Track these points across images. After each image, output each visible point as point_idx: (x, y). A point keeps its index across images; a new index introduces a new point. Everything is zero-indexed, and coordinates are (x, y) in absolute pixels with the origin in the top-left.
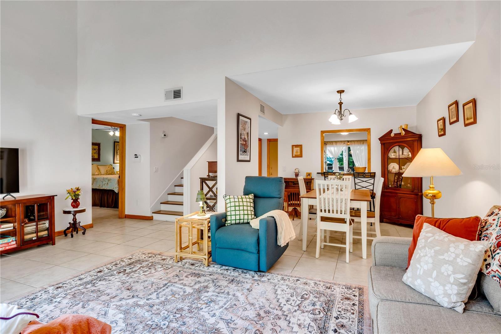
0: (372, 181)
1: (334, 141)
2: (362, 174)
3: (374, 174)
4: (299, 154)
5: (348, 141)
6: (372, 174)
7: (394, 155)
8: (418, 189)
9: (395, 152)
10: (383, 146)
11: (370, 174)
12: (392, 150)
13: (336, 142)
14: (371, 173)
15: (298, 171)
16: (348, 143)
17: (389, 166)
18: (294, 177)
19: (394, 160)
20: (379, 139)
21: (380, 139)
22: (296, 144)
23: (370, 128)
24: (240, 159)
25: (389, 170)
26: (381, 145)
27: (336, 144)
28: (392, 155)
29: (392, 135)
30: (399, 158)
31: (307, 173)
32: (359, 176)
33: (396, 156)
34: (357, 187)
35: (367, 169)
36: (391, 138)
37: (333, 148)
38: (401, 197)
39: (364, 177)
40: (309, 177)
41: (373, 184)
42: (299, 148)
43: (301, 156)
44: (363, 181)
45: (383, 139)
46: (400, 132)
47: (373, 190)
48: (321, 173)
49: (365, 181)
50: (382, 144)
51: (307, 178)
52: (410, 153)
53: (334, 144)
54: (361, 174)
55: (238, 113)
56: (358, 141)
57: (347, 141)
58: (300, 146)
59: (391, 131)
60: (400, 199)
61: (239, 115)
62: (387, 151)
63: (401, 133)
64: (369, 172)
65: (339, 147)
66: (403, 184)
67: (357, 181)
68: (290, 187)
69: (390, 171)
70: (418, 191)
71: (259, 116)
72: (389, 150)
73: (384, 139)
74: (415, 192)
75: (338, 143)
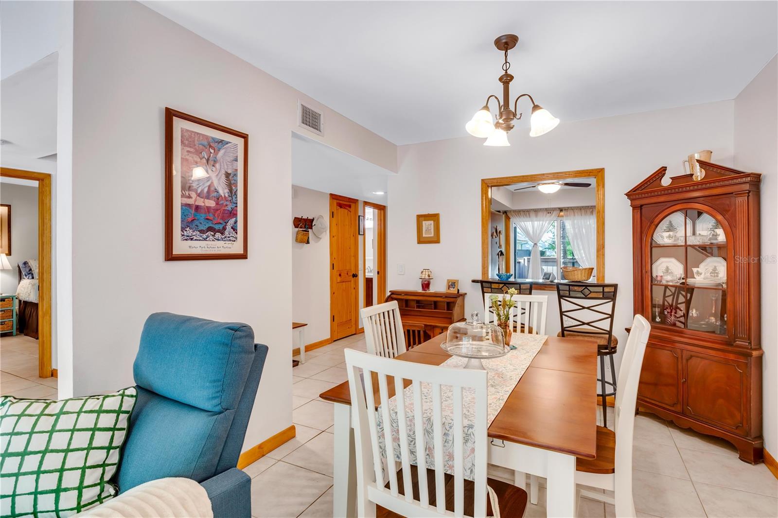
0: (607, 308)
1: (533, 210)
2: (581, 289)
3: (612, 289)
4: (432, 235)
5: (561, 210)
6: (606, 289)
7: (669, 237)
8: (749, 339)
9: (671, 228)
10: (639, 213)
11: (601, 289)
12: (664, 224)
13: (536, 211)
14: (604, 286)
15: (427, 276)
16: (562, 214)
17: (654, 266)
18: (419, 290)
19: (669, 250)
20: (626, 194)
21: (628, 195)
22: (427, 213)
23: (604, 169)
24: (176, 251)
25: (654, 275)
26: (633, 210)
27: (536, 216)
28: (662, 236)
29: (666, 181)
30: (686, 246)
31: (448, 280)
32: (572, 294)
33: (675, 241)
34: (568, 322)
35: (595, 272)
36: (661, 191)
37: (530, 223)
38: (691, 357)
39: (586, 297)
40: (453, 291)
41: (612, 316)
42: (432, 222)
43: (436, 240)
44: (584, 308)
45: (638, 194)
46: (688, 173)
47: (610, 333)
48: (482, 282)
49: (588, 308)
50: (634, 207)
51: (449, 291)
52: (720, 232)
53: (532, 214)
54: (576, 288)
55: (166, 108)
56: (580, 208)
57: (559, 208)
58: (434, 218)
59: (662, 171)
60: (687, 360)
61: (170, 115)
62: (650, 226)
63: (692, 175)
64: (600, 283)
65: (543, 221)
66: (695, 315)
67: (566, 306)
68: (413, 313)
69: (659, 279)
70: (750, 343)
71: (295, 135)
72: (656, 223)
73: (642, 194)
74: (738, 346)
75: (540, 214)
